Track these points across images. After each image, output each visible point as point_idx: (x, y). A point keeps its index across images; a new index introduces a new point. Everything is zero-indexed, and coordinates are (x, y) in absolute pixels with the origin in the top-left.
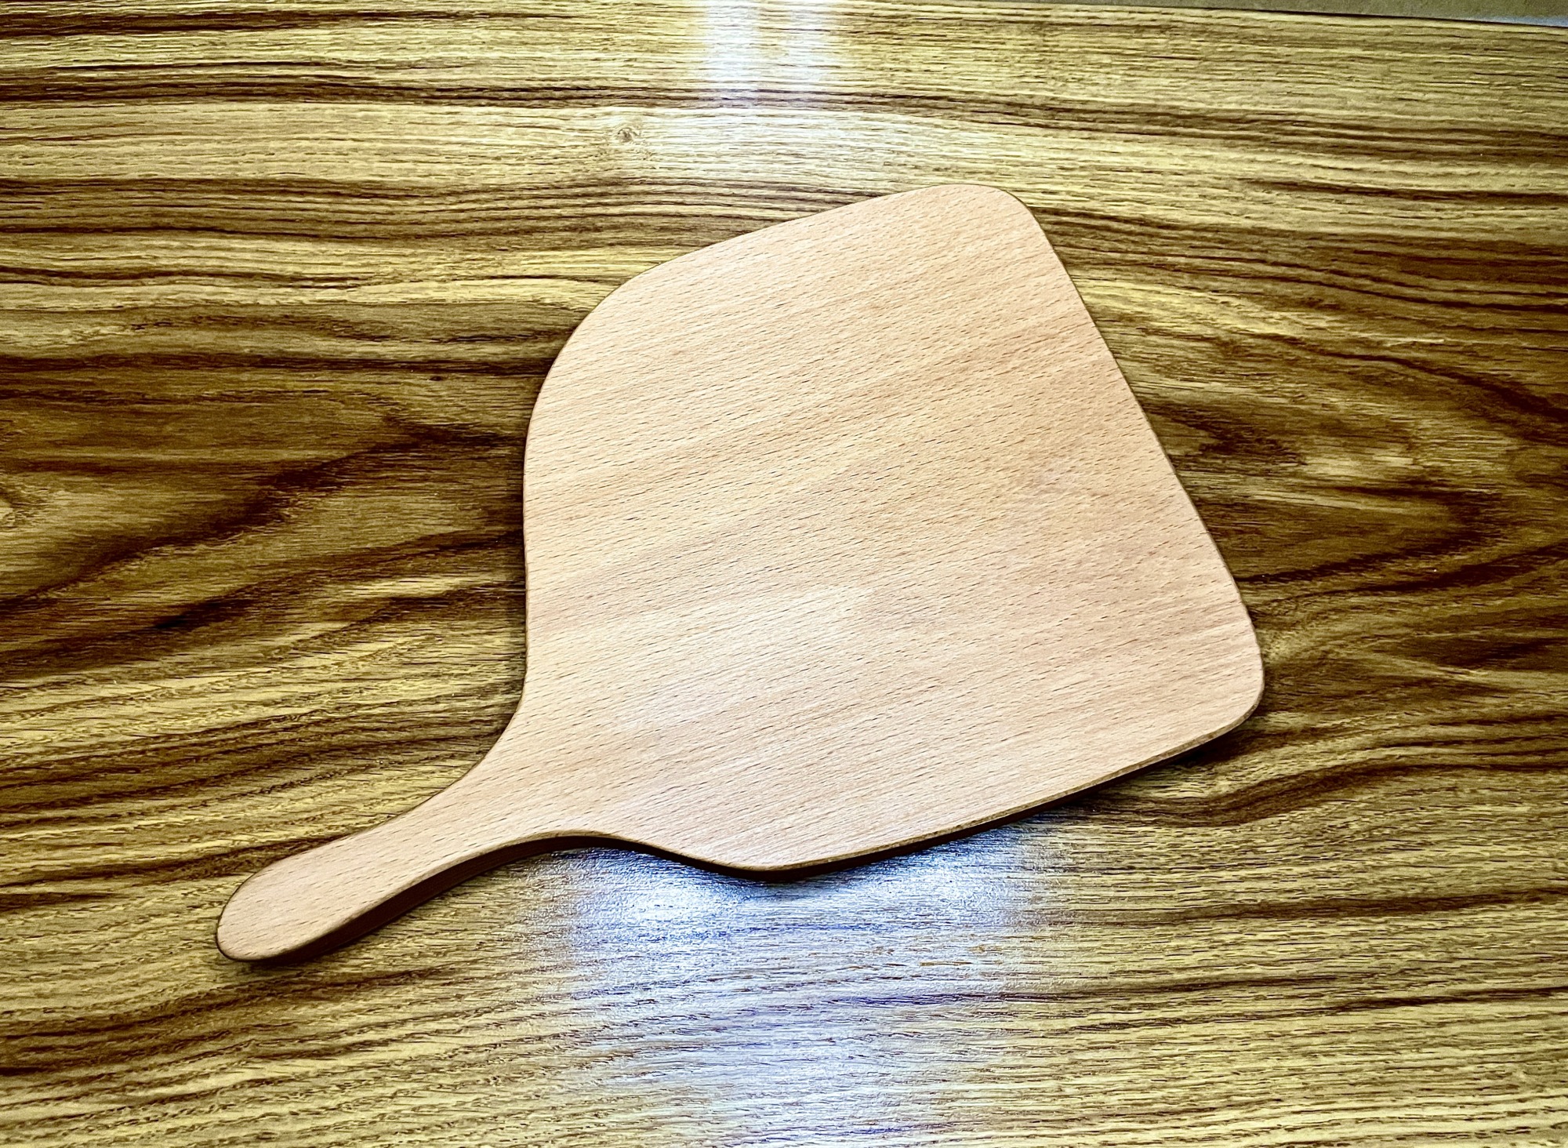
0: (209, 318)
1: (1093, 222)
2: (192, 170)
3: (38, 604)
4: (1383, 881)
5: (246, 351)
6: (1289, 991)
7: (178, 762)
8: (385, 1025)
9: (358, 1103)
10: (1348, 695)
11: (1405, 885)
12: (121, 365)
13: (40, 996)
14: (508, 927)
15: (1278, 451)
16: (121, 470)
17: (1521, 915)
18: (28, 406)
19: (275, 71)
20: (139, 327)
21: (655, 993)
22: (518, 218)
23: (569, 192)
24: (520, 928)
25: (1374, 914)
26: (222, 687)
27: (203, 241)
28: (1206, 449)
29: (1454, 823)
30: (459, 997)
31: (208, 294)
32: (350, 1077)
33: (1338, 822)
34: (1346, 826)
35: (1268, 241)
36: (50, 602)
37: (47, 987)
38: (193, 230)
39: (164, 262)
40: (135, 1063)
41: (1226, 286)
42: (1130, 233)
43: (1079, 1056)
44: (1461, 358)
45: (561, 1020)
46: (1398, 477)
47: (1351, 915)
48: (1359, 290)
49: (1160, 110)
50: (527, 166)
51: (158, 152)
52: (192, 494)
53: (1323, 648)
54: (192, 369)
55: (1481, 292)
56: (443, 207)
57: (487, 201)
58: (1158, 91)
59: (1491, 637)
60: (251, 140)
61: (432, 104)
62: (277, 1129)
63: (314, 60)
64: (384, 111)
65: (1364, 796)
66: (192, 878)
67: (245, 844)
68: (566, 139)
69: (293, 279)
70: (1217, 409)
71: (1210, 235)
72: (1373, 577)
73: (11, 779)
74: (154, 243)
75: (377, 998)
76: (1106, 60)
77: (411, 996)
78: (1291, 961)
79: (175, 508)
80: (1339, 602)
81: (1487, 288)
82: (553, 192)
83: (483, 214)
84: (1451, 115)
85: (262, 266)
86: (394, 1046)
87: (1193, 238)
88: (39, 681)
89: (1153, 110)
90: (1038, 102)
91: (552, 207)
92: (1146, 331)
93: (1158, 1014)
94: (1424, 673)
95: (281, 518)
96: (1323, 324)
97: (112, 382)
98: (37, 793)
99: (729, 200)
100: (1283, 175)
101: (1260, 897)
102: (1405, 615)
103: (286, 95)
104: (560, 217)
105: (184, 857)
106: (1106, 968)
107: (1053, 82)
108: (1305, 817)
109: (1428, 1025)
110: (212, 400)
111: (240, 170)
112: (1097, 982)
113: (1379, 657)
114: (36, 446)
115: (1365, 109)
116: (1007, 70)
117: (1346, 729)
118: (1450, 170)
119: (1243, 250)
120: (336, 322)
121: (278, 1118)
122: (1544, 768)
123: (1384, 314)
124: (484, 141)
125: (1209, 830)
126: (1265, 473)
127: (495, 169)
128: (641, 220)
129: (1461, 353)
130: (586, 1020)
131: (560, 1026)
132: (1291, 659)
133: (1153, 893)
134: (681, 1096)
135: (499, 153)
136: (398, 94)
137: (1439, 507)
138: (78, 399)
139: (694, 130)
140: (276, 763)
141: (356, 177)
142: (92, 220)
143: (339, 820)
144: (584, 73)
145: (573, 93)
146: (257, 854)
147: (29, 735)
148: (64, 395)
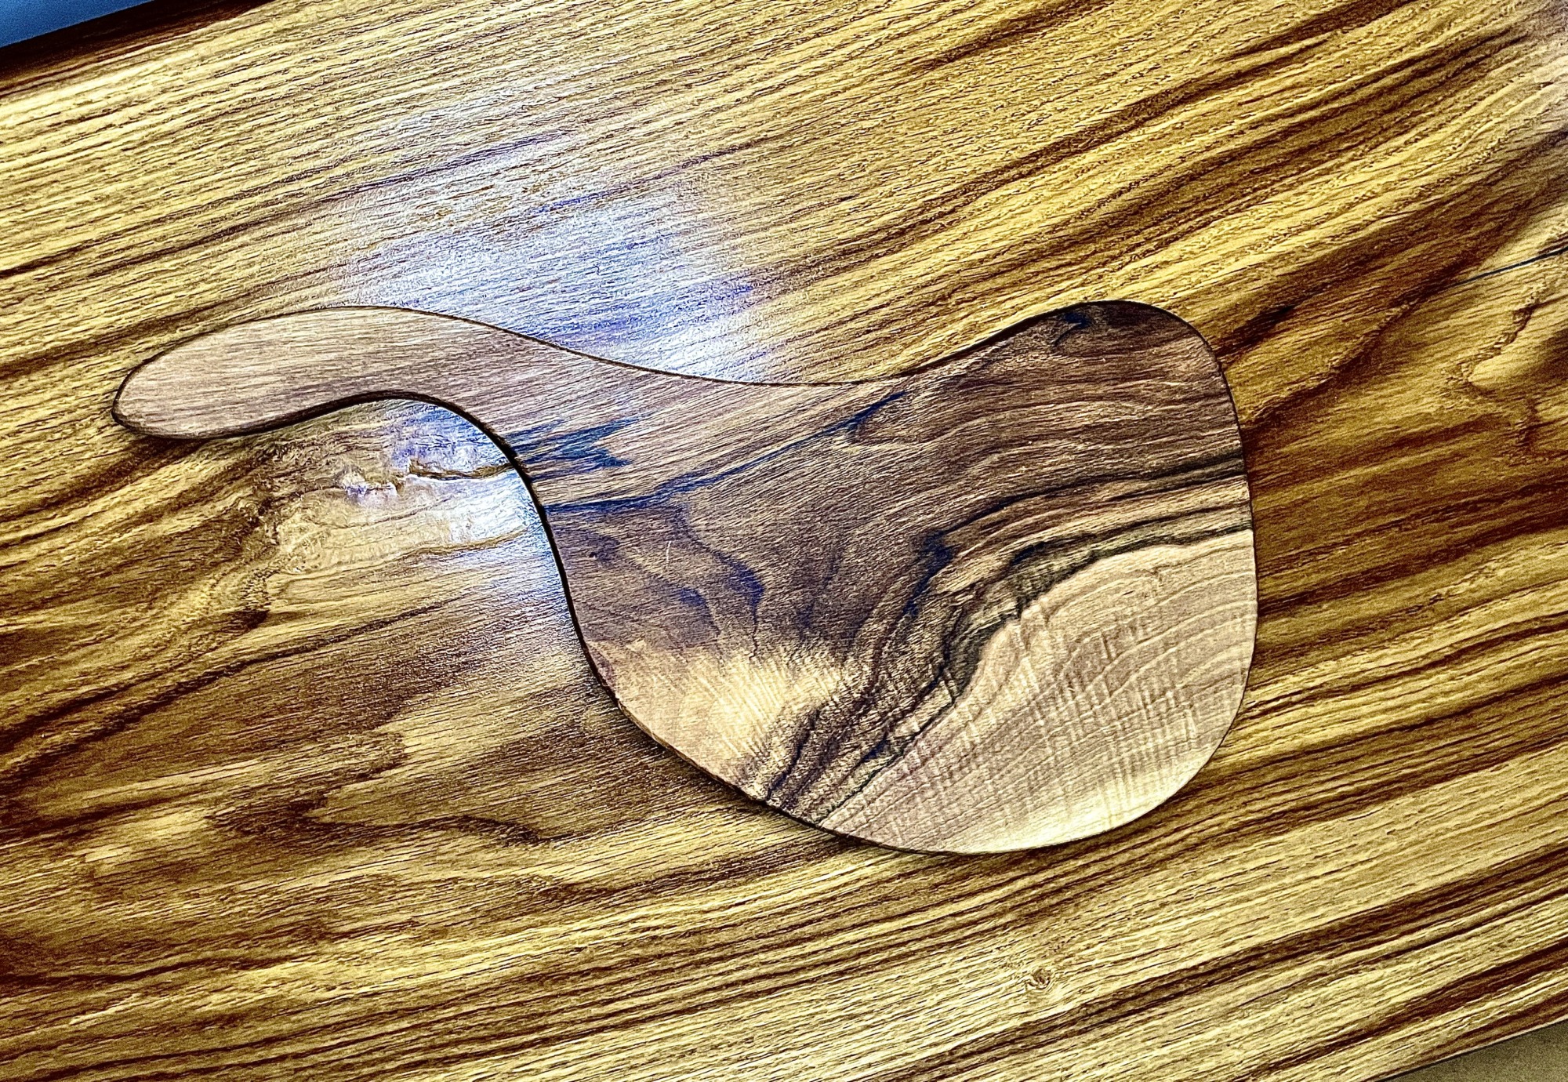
0: (1374, 630)
2: (1460, 789)
3: (1406, 298)
5: (1325, 606)
6: (134, 252)
7: (1221, 189)
10: (119, 568)
11: (30, 386)
12: (1435, 555)
14: (879, 122)
15: (239, 823)
16: (1388, 449)
18: (1501, 486)
19: (1426, 933)
20: (1435, 600)
23: (1078, 890)
25: (58, 349)
26: (1210, 268)
27: (1415, 712)
28: (321, 801)
30: (900, 52)
31: (1386, 655)
33: (109, 431)
34: (101, 429)
36: (1396, 303)
38: (1429, 721)
39: (1442, 677)
41: (336, 1010)
42: (457, 1042)
43: (325, 142)
46: (101, 834)
47: (83, 342)
48: (180, 1056)
50: (1130, 906)
51: (1501, 798)
52: (1313, 444)
53: (155, 611)
54: (1368, 571)
56: (1197, 828)
60: (1417, 843)
61: (1253, 949)
63: (1394, 961)
64: (1300, 924)
65: (83, 468)
66: (1167, 92)
67: (1134, 133)
68: (1099, 953)
69: (1312, 699)
70: (315, 854)
72: (111, 707)
73: (1359, 135)
74: (1460, 695)
75: (970, 33)
77: (942, 42)
78: (135, 282)
79: (1322, 426)
80: (145, 668)
82: (1092, 884)
85: (1347, 703)
88: (1372, 228)
91: (1087, 866)
92: (412, 924)
93: (258, 199)
94: (41, 615)
96: (215, 998)
97: (1434, 535)
98: (1331, 129)
99: (906, 936)
102: (68, 675)
103: (1404, 909)
104: (1076, 856)
105: (1180, 108)
106: (317, 228)
110: (1335, 545)
111: (1414, 804)
112: (323, 213)
113: (91, 620)
114: (1476, 448)
117: (115, 530)
124: (1184, 922)
126: (250, 792)
127: (1162, 892)
128: (992, 881)
132: (185, 591)
135: (1164, 912)
136: (1292, 949)
137: (50, 811)
138: (1459, 508)
139: (970, 1011)
140: (1136, 213)
141: (1295, 835)
142: (1530, 700)
143: (1060, 176)
144: (1111, 1042)
145: (1115, 1014)
146: (1122, 127)
147: (1360, 177)
148: (1474, 507)
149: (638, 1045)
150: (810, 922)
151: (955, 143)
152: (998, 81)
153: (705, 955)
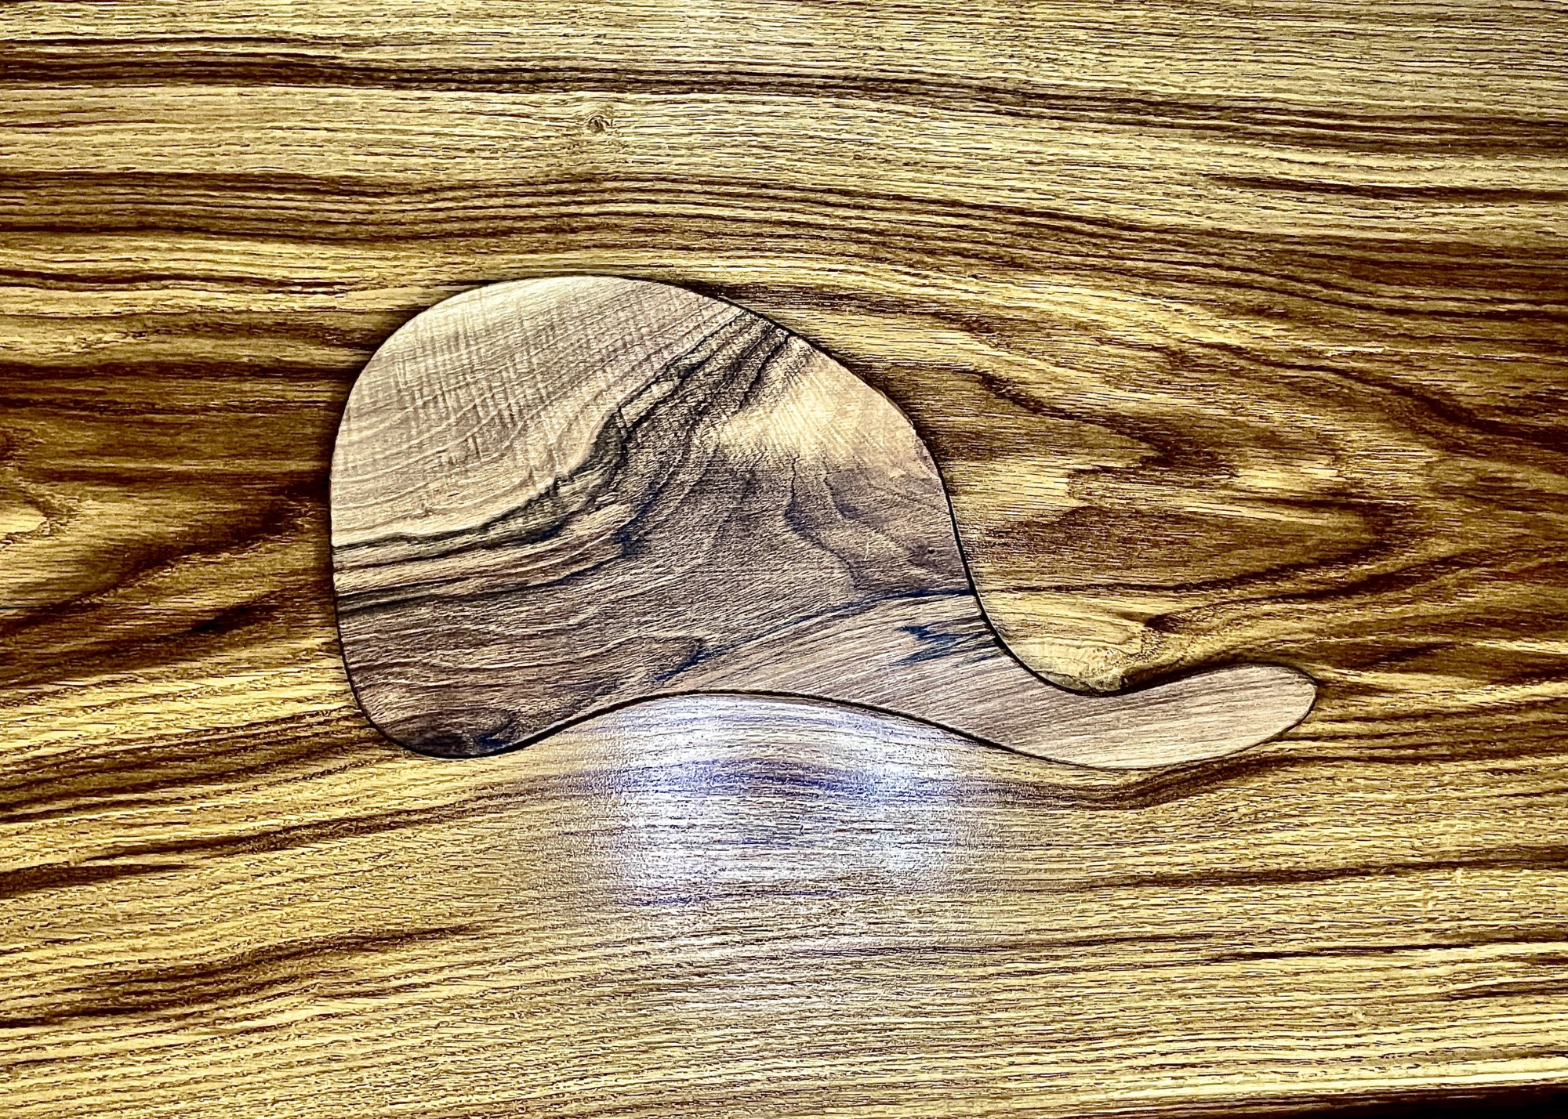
0: (205, 325)
1: (1057, 223)
2: (170, 163)
3: (83, 609)
4: (1262, 856)
5: (245, 360)
6: (1172, 946)
7: (228, 753)
8: (426, 972)
9: (409, 1032)
11: (1280, 860)
12: (127, 374)
13: (134, 950)
14: (523, 893)
15: (1213, 464)
16: (143, 479)
17: (1376, 885)
18: (45, 416)
19: (239, 48)
20: (140, 334)
21: (647, 946)
22: (495, 217)
23: (542, 188)
24: (534, 894)
25: (1252, 883)
26: (260, 686)
27: (189, 243)
28: (1146, 462)
29: (1329, 808)
30: (485, 949)
31: (201, 300)
32: (401, 1011)
33: (1230, 807)
34: (1236, 810)
35: (1226, 244)
36: (94, 607)
37: (139, 943)
38: (179, 230)
39: (156, 265)
40: (221, 1002)
41: (1179, 293)
42: (1092, 235)
43: (996, 996)
44: (1397, 367)
45: (570, 968)
46: (1321, 489)
47: (1231, 884)
48: (1306, 296)
49: (1132, 96)
50: (501, 160)
51: (133, 142)
52: (211, 504)
54: (195, 378)
55: (1426, 299)
56: (421, 206)
57: (464, 199)
58: (1131, 74)
59: (1385, 642)
60: (225, 130)
61: (403, 88)
62: (344, 1052)
63: (277, 35)
64: (354, 95)
65: (1256, 783)
66: (252, 851)
67: (294, 823)
68: (539, 130)
69: (281, 284)
70: (1161, 421)
71: (1169, 237)
72: (1287, 586)
73: (82, 767)
74: (143, 244)
75: (417, 949)
76: (1081, 35)
77: (445, 948)
78: (1178, 922)
79: (199, 518)
80: (1252, 610)
81: (1433, 293)
82: (529, 189)
83: (461, 213)
84: (1425, 100)
85: (251, 269)
86: (434, 988)
87: (1153, 240)
88: (95, 680)
89: (1127, 96)
90: (1010, 86)
91: (528, 206)
92: (1100, 341)
93: (1062, 963)
95: (295, 527)
96: (1269, 333)
97: (122, 392)
98: (108, 779)
99: (702, 199)
100: (1248, 170)
101: (1156, 869)
102: (1311, 622)
103: (254, 77)
104: (536, 217)
105: (244, 834)
106: (1022, 927)
107: (1027, 62)
108: (1201, 802)
109: (1286, 974)
110: (219, 410)
111: (217, 164)
112: (1013, 938)
114: (58, 456)
115: (1339, 93)
116: (982, 48)
118: (1414, 163)
119: (1201, 253)
120: (327, 330)
121: (344, 1044)
122: (1415, 760)
123: (1330, 322)
124: (457, 131)
125: (1117, 813)
126: (1199, 485)
127: (469, 162)
128: (615, 220)
129: (1398, 362)
130: (590, 968)
131: (569, 972)
133: (1065, 866)
134: (671, 1026)
135: (472, 145)
136: (367, 76)
137: (1355, 519)
138: (92, 408)
139: (666, 119)
140: (314, 753)
141: (333, 172)
142: (78, 219)
143: (373, 803)
144: (553, 51)
145: (543, 75)
146: (306, 832)
147: (93, 728)
148: (78, 404)
149: (949, 184)
150: (780, 237)
151: (460, 857)
152: (405, 901)
153: (874, 239)
